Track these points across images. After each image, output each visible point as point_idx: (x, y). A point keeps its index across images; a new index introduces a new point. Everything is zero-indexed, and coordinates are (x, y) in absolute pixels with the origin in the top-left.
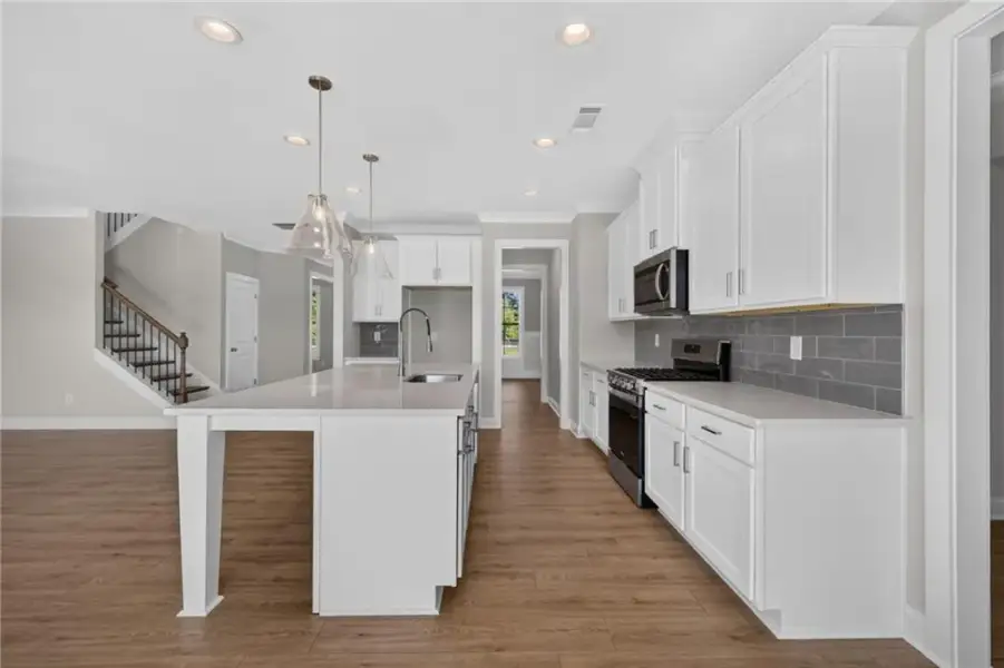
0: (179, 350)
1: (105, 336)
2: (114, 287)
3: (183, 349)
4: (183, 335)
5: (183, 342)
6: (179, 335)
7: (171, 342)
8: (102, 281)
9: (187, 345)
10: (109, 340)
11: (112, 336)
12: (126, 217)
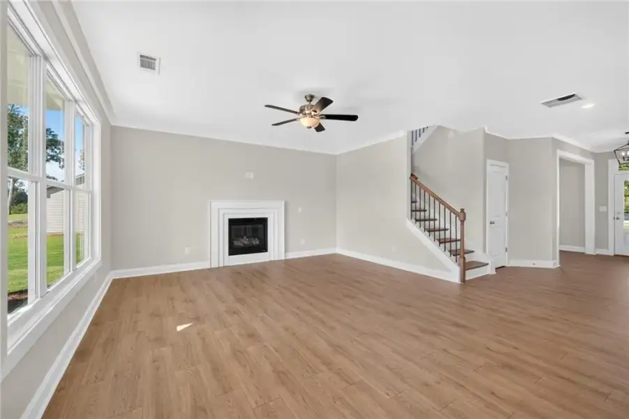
0: (459, 223)
1: (412, 211)
2: (417, 178)
3: (462, 222)
4: (462, 210)
5: (462, 216)
6: (459, 211)
7: (453, 216)
8: (410, 175)
9: (465, 219)
10: (414, 213)
11: (416, 211)
12: (422, 130)
